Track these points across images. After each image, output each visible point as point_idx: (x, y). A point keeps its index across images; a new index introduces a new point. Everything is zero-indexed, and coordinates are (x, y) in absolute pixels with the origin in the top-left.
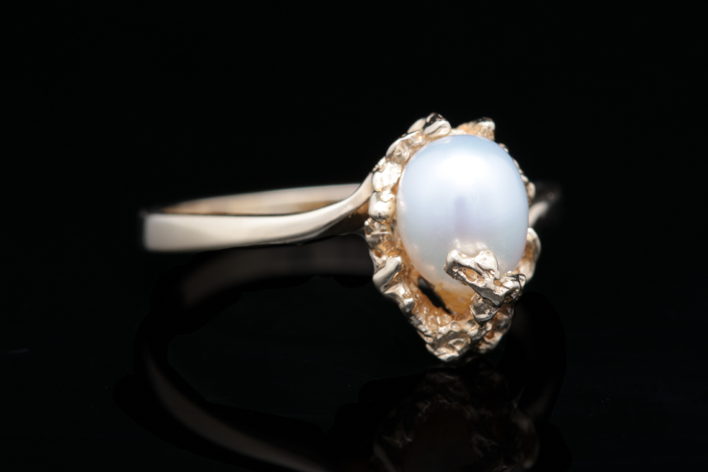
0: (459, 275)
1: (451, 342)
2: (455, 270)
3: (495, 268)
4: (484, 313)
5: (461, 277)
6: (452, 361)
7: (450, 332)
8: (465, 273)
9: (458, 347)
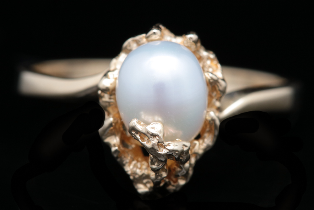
0: (135, 136)
1: (145, 181)
2: (133, 133)
3: (161, 135)
4: (155, 165)
5: (137, 138)
6: (146, 194)
7: (143, 174)
8: (140, 136)
9: (149, 185)
